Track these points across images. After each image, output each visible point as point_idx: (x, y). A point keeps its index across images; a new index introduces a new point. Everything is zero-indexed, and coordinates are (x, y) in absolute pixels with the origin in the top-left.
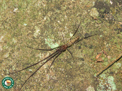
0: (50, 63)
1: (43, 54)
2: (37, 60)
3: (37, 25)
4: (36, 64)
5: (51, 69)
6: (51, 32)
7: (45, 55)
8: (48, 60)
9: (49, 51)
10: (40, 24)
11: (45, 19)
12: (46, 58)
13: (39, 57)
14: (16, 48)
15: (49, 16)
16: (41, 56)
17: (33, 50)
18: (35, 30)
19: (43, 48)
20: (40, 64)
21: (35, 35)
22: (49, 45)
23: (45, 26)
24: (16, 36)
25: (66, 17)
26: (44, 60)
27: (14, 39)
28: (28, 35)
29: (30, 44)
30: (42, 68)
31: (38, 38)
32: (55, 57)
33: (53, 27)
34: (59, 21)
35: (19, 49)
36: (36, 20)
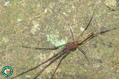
0: (54, 65)
1: (44, 55)
2: (36, 63)
3: (35, 19)
4: (35, 68)
5: (57, 73)
6: (54, 26)
7: (47, 56)
8: (52, 62)
9: (53, 51)
10: (39, 18)
11: (46, 11)
12: (49, 60)
13: (39, 59)
14: (7, 49)
15: (51, 7)
16: (42, 57)
17: (31, 50)
18: (33, 25)
19: (45, 47)
20: (41, 68)
21: (33, 31)
22: (53, 43)
23: (46, 19)
24: (7, 34)
25: (73, 7)
26: (47, 62)
27: (4, 38)
28: (23, 32)
29: (27, 43)
30: (43, 73)
31: (37, 34)
32: (61, 58)
33: (57, 21)
34: (64, 13)
35: (11, 50)
36: (34, 14)
